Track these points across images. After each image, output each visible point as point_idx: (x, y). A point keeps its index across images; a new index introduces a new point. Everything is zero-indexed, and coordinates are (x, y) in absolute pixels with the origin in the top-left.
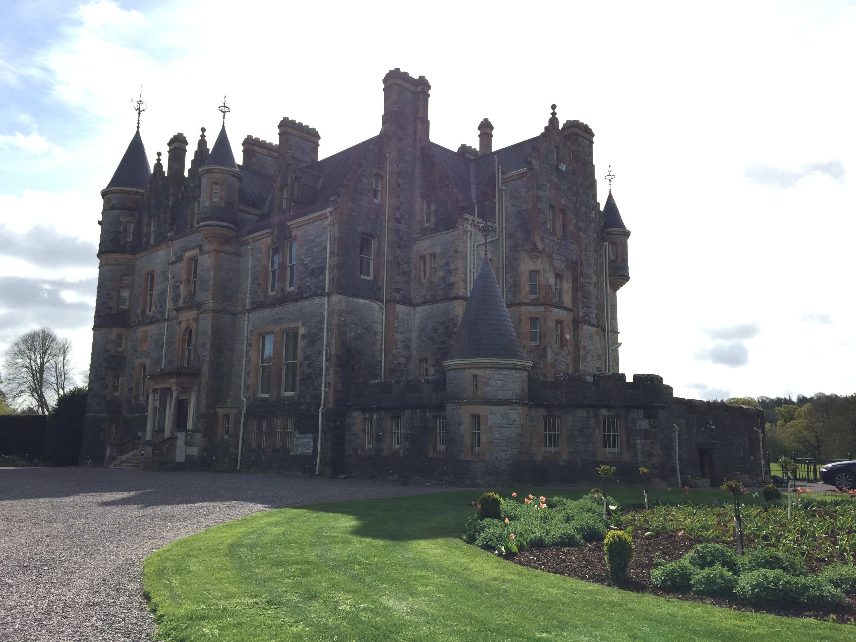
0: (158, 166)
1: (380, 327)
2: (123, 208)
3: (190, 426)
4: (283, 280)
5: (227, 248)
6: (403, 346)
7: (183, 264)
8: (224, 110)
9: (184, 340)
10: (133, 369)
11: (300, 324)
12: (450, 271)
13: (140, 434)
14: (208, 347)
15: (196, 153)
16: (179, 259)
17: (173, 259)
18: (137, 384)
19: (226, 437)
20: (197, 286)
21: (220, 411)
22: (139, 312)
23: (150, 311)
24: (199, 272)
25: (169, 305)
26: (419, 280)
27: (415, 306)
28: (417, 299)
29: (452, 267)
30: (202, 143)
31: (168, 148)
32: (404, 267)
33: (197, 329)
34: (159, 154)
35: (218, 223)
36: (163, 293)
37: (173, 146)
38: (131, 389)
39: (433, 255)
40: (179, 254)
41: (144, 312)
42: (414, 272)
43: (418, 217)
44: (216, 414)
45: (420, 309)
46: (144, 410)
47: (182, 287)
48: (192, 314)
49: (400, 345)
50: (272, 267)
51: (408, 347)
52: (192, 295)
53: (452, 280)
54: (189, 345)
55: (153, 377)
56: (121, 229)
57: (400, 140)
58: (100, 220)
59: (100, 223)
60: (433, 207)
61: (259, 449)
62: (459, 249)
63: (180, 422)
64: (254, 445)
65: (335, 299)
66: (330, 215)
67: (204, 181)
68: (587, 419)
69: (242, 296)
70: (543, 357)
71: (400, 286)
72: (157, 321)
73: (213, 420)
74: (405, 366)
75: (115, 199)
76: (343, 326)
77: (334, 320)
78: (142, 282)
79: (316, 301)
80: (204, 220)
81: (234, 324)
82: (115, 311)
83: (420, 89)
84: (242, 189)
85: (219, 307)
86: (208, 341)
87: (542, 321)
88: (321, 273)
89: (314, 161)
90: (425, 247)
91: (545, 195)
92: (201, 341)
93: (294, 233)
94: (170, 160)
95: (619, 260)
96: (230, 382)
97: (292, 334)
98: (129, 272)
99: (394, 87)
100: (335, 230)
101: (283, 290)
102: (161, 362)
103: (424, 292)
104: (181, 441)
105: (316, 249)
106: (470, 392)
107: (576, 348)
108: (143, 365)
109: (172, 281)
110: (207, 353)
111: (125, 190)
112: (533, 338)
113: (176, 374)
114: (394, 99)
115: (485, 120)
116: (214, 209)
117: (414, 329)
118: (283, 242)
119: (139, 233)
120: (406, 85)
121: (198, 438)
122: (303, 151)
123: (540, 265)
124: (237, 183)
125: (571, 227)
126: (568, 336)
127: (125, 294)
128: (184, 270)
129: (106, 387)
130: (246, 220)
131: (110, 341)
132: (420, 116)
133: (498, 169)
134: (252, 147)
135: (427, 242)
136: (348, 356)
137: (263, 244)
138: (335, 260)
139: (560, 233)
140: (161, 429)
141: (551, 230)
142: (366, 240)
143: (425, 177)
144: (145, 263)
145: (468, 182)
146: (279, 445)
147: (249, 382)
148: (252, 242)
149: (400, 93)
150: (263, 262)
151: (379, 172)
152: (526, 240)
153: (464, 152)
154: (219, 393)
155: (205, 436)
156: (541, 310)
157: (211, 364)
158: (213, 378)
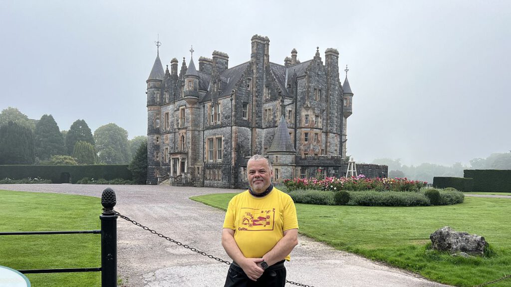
0: (167, 71)
2: (155, 87)
3: (186, 171)
4: (216, 119)
5: (196, 106)
7: (180, 111)
8: (192, 51)
9: (181, 140)
10: (163, 150)
11: (222, 136)
12: (275, 116)
13: (168, 174)
14: (190, 143)
15: (182, 67)
16: (178, 110)
17: (176, 109)
18: (165, 156)
19: (198, 175)
20: (185, 120)
21: (196, 166)
22: (164, 129)
23: (168, 128)
24: (185, 115)
25: (175, 127)
26: (265, 119)
27: (263, 129)
28: (263, 127)
29: (276, 115)
30: (184, 64)
31: (171, 64)
32: (259, 114)
33: (186, 137)
34: (167, 66)
35: (192, 97)
36: (172, 122)
37: (173, 63)
38: (163, 158)
39: (270, 109)
40: (178, 107)
41: (165, 128)
42: (263, 116)
43: (265, 94)
45: (265, 130)
46: (168, 165)
47: (179, 120)
48: (184, 131)
49: (258, 143)
50: (212, 114)
51: (260, 144)
52: (183, 124)
53: (276, 120)
54: (183, 142)
55: (171, 154)
56: (155, 96)
57: (257, 64)
58: (147, 91)
59: (146, 93)
60: (270, 92)
61: (210, 179)
62: (279, 108)
63: (182, 170)
64: (208, 178)
65: (234, 128)
66: (231, 96)
67: (186, 80)
68: (315, 170)
69: (202, 124)
70: (309, 147)
71: (258, 121)
72: (171, 133)
73: (194, 169)
74: (260, 151)
75: (152, 84)
76: (237, 137)
77: (234, 135)
78: (164, 117)
79: (228, 128)
80: (187, 96)
81: (199, 134)
82: (155, 128)
83: (265, 42)
84: (199, 82)
85: (194, 128)
86: (190, 141)
87: (309, 134)
88: (229, 118)
89: (227, 68)
90: (267, 106)
91: (312, 85)
92: (188, 141)
93: (219, 102)
94: (172, 68)
95: (348, 106)
96: (199, 156)
97: (220, 139)
98: (159, 113)
99: (255, 43)
100: (233, 101)
101: (216, 123)
102: (174, 148)
103: (266, 123)
104: (183, 177)
105: (227, 109)
106: (275, 162)
107: (326, 142)
108: (167, 149)
109: (176, 118)
110: (190, 145)
111: (156, 80)
112: (306, 140)
113: (180, 153)
114: (255, 48)
115: (294, 49)
116: (190, 91)
117: (263, 137)
118: (215, 104)
119: (162, 98)
120: (260, 41)
121: (189, 175)
122: (222, 64)
123: (310, 113)
124: (198, 81)
125: (324, 96)
126: (319, 139)
127: (158, 121)
128: (180, 114)
129: (154, 156)
130: (202, 95)
131: (154, 140)
132: (265, 53)
133: (295, 74)
134: (202, 61)
135: (267, 105)
136: (239, 148)
137: (208, 105)
138: (233, 113)
139: (318, 99)
140: (175, 172)
141: (315, 98)
142: (245, 105)
143: (267, 79)
144: (164, 110)
145: (285, 79)
146: (217, 178)
147: (206, 156)
148: (204, 104)
149: (258, 45)
150: (209, 112)
151: (250, 78)
152: (304, 103)
153: (287, 60)
154: (195, 160)
155: (191, 175)
156: (309, 130)
157: (192, 149)
158: (193, 154)
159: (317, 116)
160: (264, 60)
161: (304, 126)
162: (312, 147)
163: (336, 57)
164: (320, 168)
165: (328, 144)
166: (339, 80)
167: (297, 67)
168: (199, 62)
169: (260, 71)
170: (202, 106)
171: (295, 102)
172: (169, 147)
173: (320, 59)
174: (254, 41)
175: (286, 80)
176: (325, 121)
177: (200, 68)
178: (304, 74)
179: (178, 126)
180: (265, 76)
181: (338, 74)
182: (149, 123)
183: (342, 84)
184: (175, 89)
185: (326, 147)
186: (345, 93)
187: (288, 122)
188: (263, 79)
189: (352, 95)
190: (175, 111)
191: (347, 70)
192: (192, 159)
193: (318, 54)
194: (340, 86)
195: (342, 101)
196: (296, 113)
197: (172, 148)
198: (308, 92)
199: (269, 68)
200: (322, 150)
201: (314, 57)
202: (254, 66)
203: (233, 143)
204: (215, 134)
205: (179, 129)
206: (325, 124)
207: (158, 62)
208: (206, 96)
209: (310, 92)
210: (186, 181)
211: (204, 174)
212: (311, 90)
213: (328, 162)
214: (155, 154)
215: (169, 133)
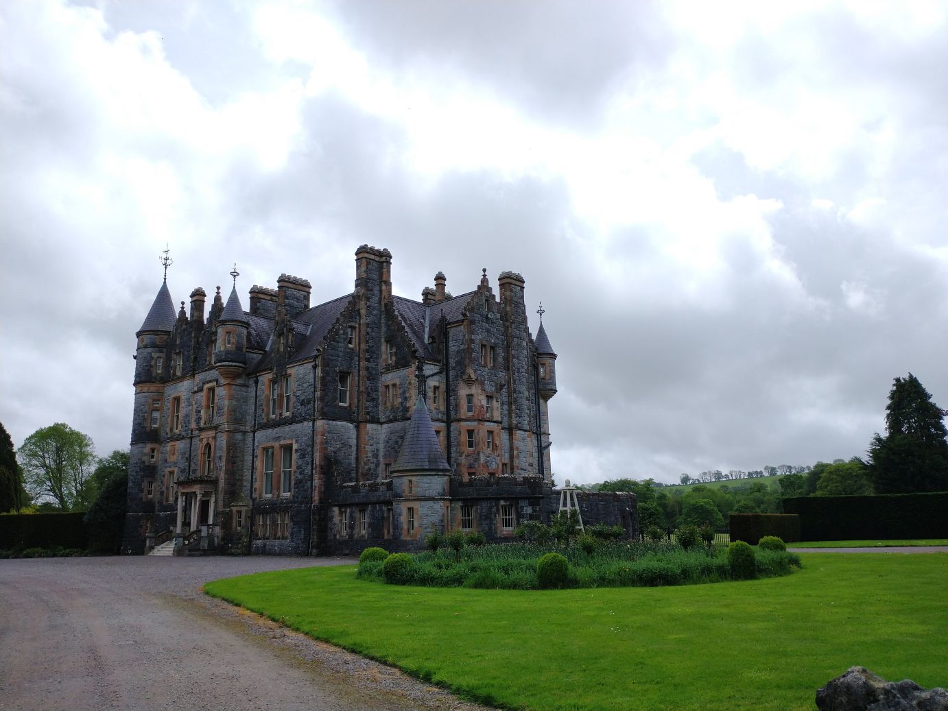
0: (183, 312)
1: (354, 442)
2: (154, 345)
3: (210, 521)
4: (281, 407)
5: (239, 381)
6: (373, 455)
7: (204, 394)
8: (235, 274)
9: (204, 454)
10: (164, 476)
11: (294, 441)
12: (406, 398)
13: (171, 528)
14: (224, 459)
15: (213, 306)
16: (200, 389)
17: (196, 389)
18: (167, 488)
19: (239, 528)
20: (215, 411)
21: (234, 509)
22: (168, 430)
23: (177, 429)
24: (216, 401)
25: (193, 425)
26: (385, 404)
27: (382, 424)
28: (382, 418)
29: (407, 395)
30: (218, 298)
31: (190, 300)
32: (373, 395)
33: (215, 445)
34: (183, 303)
35: (231, 363)
36: (188, 415)
37: (195, 298)
38: (162, 493)
39: (394, 385)
40: (200, 384)
41: (172, 430)
42: (380, 397)
43: (384, 357)
44: (231, 511)
45: (385, 426)
46: (173, 508)
47: (203, 412)
48: (211, 433)
49: (370, 454)
50: (273, 396)
51: (376, 456)
52: (211, 419)
53: (408, 405)
54: (209, 457)
55: (179, 483)
56: (153, 363)
57: (368, 299)
58: (135, 354)
59: (135, 357)
60: (394, 350)
61: (264, 538)
62: (413, 381)
63: (203, 518)
64: (261, 534)
65: (319, 423)
66: (315, 360)
67: (219, 330)
68: (491, 508)
69: (250, 418)
70: (477, 460)
71: (370, 409)
72: (183, 438)
73: (229, 516)
74: (375, 470)
75: (147, 339)
76: (325, 443)
77: (318, 439)
78: (170, 405)
79: (305, 423)
80: (220, 361)
81: (244, 440)
82: (148, 429)
83: (384, 259)
84: (249, 334)
85: (232, 428)
86: (224, 454)
87: (476, 432)
88: (309, 403)
89: (307, 306)
90: (390, 378)
91: (478, 338)
92: (218, 455)
93: (289, 371)
94: (192, 308)
95: (548, 377)
96: (242, 486)
97: (288, 449)
98: (159, 397)
99: (364, 260)
100: (319, 371)
101: (281, 414)
102: (186, 470)
103: (388, 413)
104: (204, 533)
105: (305, 385)
106: (407, 492)
107: (511, 449)
108: (172, 473)
109: (195, 406)
110: (223, 464)
111: (155, 332)
112: (471, 445)
113: (200, 481)
114: (363, 269)
115: (440, 273)
116: (227, 352)
117: (381, 442)
118: (281, 377)
119: (167, 366)
120: (372, 257)
121: (217, 530)
122: (298, 299)
123: (475, 390)
124: (245, 331)
125: (500, 359)
126: (497, 442)
127: (156, 415)
128: (204, 398)
129: (142, 491)
130: (252, 358)
131: (145, 454)
132: (384, 279)
133: (443, 318)
134: (257, 294)
135: (390, 376)
136: (330, 465)
137: (265, 378)
138: (318, 394)
139: (490, 365)
140: (186, 524)
141: (483, 363)
142: (343, 376)
143: (388, 326)
144: (172, 391)
145: (423, 326)
146: (279, 534)
147: (256, 485)
148: (257, 377)
149: (368, 263)
150: (266, 393)
151: (353, 324)
152: (463, 373)
153: (427, 293)
154: (233, 494)
155: (222, 528)
156: (475, 423)
157: (227, 471)
158: (228, 482)
159: (489, 397)
160: (381, 291)
161: (464, 417)
162: (482, 458)
163: (519, 288)
164: (502, 503)
165: (515, 452)
166: (527, 329)
167: (445, 307)
168: (249, 295)
169: (374, 312)
170: (251, 382)
171: (445, 369)
172: (176, 470)
173: (489, 290)
174: (361, 256)
175: (427, 330)
176: (506, 407)
177: (251, 307)
178: (461, 317)
179: (198, 422)
180: (383, 321)
181: (526, 318)
182: (135, 419)
183: (534, 337)
184: (198, 348)
185: (511, 457)
186: (541, 354)
187: (432, 408)
188: (379, 328)
189: (554, 356)
190: (195, 392)
191: (541, 312)
192: (226, 493)
193: (484, 281)
194: (531, 341)
195: (536, 368)
196: (448, 391)
197: (183, 471)
198: (470, 350)
199: (389, 305)
200: (504, 465)
201: (479, 287)
202: (363, 303)
203: (317, 456)
204: (278, 438)
205: (201, 430)
206: (506, 412)
207: (164, 295)
208: (261, 361)
209: (473, 350)
210: (211, 542)
211: (252, 525)
212: (476, 346)
213: (518, 489)
214: (145, 485)
215: (179, 438)
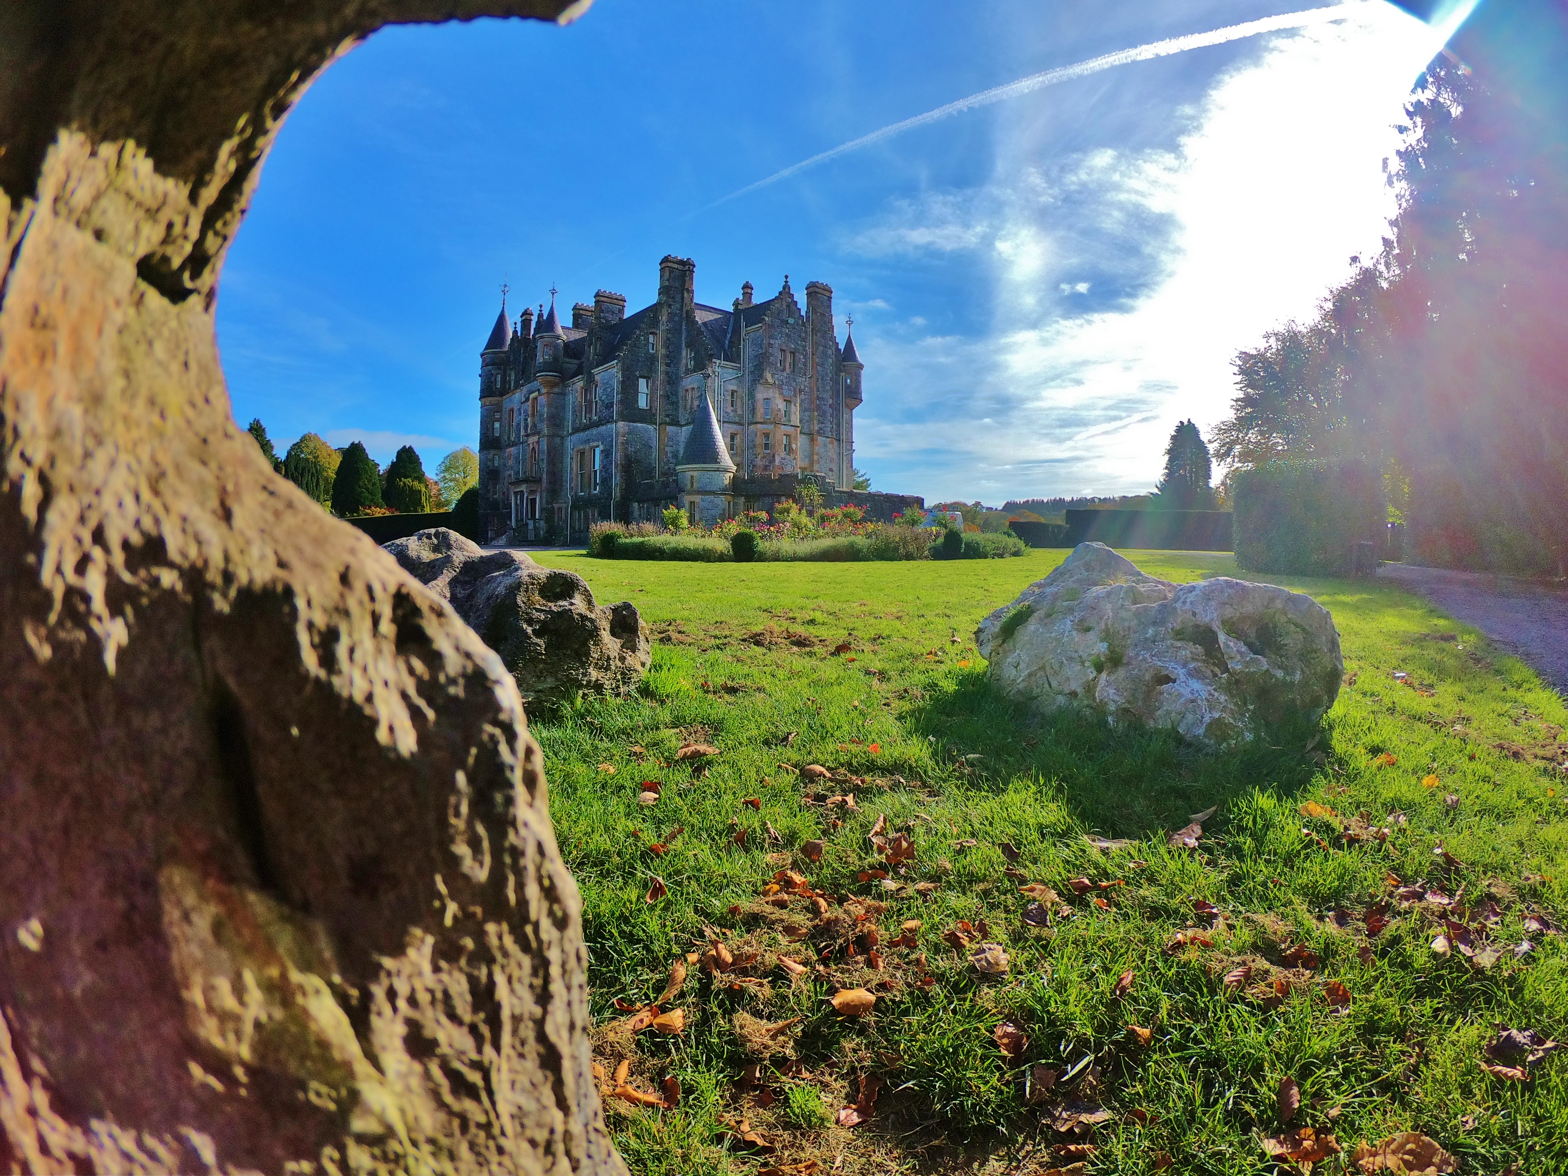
0: (515, 332)
1: (655, 443)
2: (493, 364)
3: (537, 516)
4: (591, 412)
5: (556, 390)
6: (673, 456)
7: (530, 403)
9: (531, 457)
10: (504, 478)
11: (601, 443)
13: (508, 525)
14: (546, 461)
15: (537, 323)
16: (527, 399)
17: (523, 399)
18: (508, 489)
19: (559, 522)
20: (538, 418)
21: (556, 506)
22: (505, 438)
23: (512, 437)
24: (538, 408)
25: (523, 432)
27: (682, 426)
28: (682, 421)
30: (540, 316)
31: (521, 319)
32: (674, 399)
33: (539, 449)
34: (515, 324)
35: (550, 373)
36: (519, 424)
37: (524, 318)
38: (503, 493)
39: (693, 389)
40: (527, 395)
41: (508, 438)
42: (681, 401)
43: (684, 361)
44: (554, 508)
45: (684, 428)
47: (529, 419)
48: (536, 438)
49: (669, 455)
50: (585, 402)
51: (676, 456)
52: (535, 425)
54: (535, 460)
55: (512, 484)
56: (493, 379)
57: (670, 307)
58: (480, 373)
59: (480, 375)
60: (692, 355)
61: (579, 531)
63: (532, 513)
64: (578, 528)
65: (620, 425)
66: (616, 365)
67: (541, 344)
69: (567, 424)
70: (772, 462)
71: (670, 411)
72: (516, 444)
73: (552, 512)
75: (488, 359)
76: (626, 444)
77: (620, 440)
78: (506, 416)
79: (608, 426)
80: (541, 372)
81: (563, 444)
82: (491, 438)
83: (687, 268)
84: (566, 346)
85: (552, 432)
86: (545, 457)
87: (772, 435)
88: (610, 406)
89: (620, 317)
90: (688, 383)
91: (776, 341)
92: (541, 457)
93: (597, 375)
94: (522, 328)
95: (853, 386)
96: (562, 484)
97: (596, 449)
98: (499, 408)
99: (666, 270)
100: (619, 375)
101: (590, 418)
102: (519, 472)
103: (687, 416)
104: (530, 526)
105: (609, 390)
106: (688, 487)
107: (813, 454)
109: (524, 415)
110: (546, 465)
111: (494, 351)
112: (765, 446)
113: (526, 481)
114: (666, 277)
115: (747, 283)
116: (545, 363)
117: (680, 443)
118: (590, 382)
120: (676, 266)
121: (543, 524)
122: (613, 312)
123: (773, 394)
124: (561, 343)
125: (801, 365)
126: (794, 446)
127: (497, 424)
128: (530, 407)
129: (489, 492)
130: (568, 368)
131: (490, 460)
132: (686, 287)
134: (578, 311)
135: (689, 380)
136: (629, 465)
137: (578, 386)
138: (619, 397)
139: (787, 369)
140: (520, 519)
141: (782, 367)
143: (688, 331)
144: (507, 402)
145: (725, 332)
147: (573, 484)
148: (572, 385)
149: (672, 272)
150: (580, 399)
151: (654, 330)
152: (761, 376)
153: (736, 304)
154: (555, 492)
155: (546, 522)
156: (771, 427)
157: (548, 473)
158: (550, 483)
159: (788, 402)
160: (683, 298)
161: (759, 420)
162: (778, 461)
163: (826, 298)
165: (816, 457)
166: (833, 338)
168: (570, 312)
169: (675, 319)
170: (567, 390)
171: (743, 374)
172: (512, 473)
173: (793, 297)
174: (664, 266)
175: (729, 336)
176: (807, 413)
177: (571, 323)
179: (526, 430)
180: (684, 327)
181: (832, 327)
182: (481, 430)
183: (842, 347)
184: (525, 363)
185: (811, 462)
186: (847, 363)
187: (728, 411)
188: (680, 334)
189: (861, 367)
190: (524, 403)
191: (849, 323)
192: (548, 492)
193: (786, 287)
194: (837, 350)
196: (747, 395)
197: (517, 473)
198: (768, 354)
199: (692, 312)
201: (780, 293)
202: (664, 311)
203: (620, 456)
204: (588, 441)
206: (806, 418)
207: (501, 321)
209: (771, 355)
210: (536, 534)
211: (571, 519)
212: (774, 351)
214: (490, 487)
215: (514, 444)
